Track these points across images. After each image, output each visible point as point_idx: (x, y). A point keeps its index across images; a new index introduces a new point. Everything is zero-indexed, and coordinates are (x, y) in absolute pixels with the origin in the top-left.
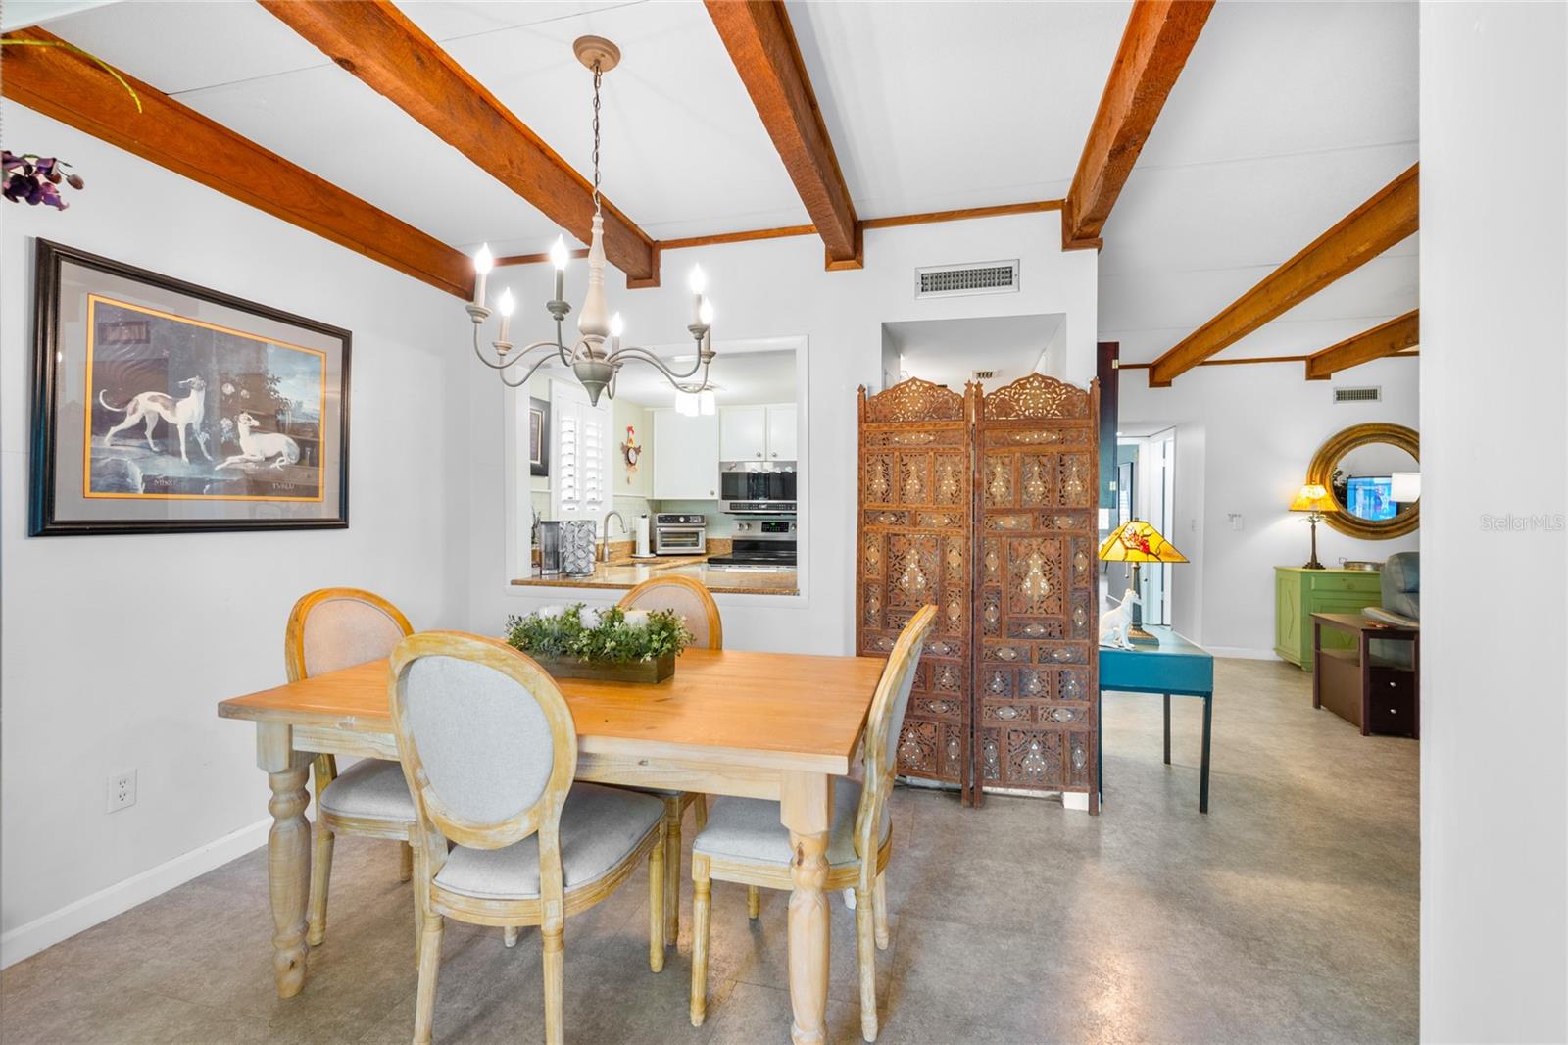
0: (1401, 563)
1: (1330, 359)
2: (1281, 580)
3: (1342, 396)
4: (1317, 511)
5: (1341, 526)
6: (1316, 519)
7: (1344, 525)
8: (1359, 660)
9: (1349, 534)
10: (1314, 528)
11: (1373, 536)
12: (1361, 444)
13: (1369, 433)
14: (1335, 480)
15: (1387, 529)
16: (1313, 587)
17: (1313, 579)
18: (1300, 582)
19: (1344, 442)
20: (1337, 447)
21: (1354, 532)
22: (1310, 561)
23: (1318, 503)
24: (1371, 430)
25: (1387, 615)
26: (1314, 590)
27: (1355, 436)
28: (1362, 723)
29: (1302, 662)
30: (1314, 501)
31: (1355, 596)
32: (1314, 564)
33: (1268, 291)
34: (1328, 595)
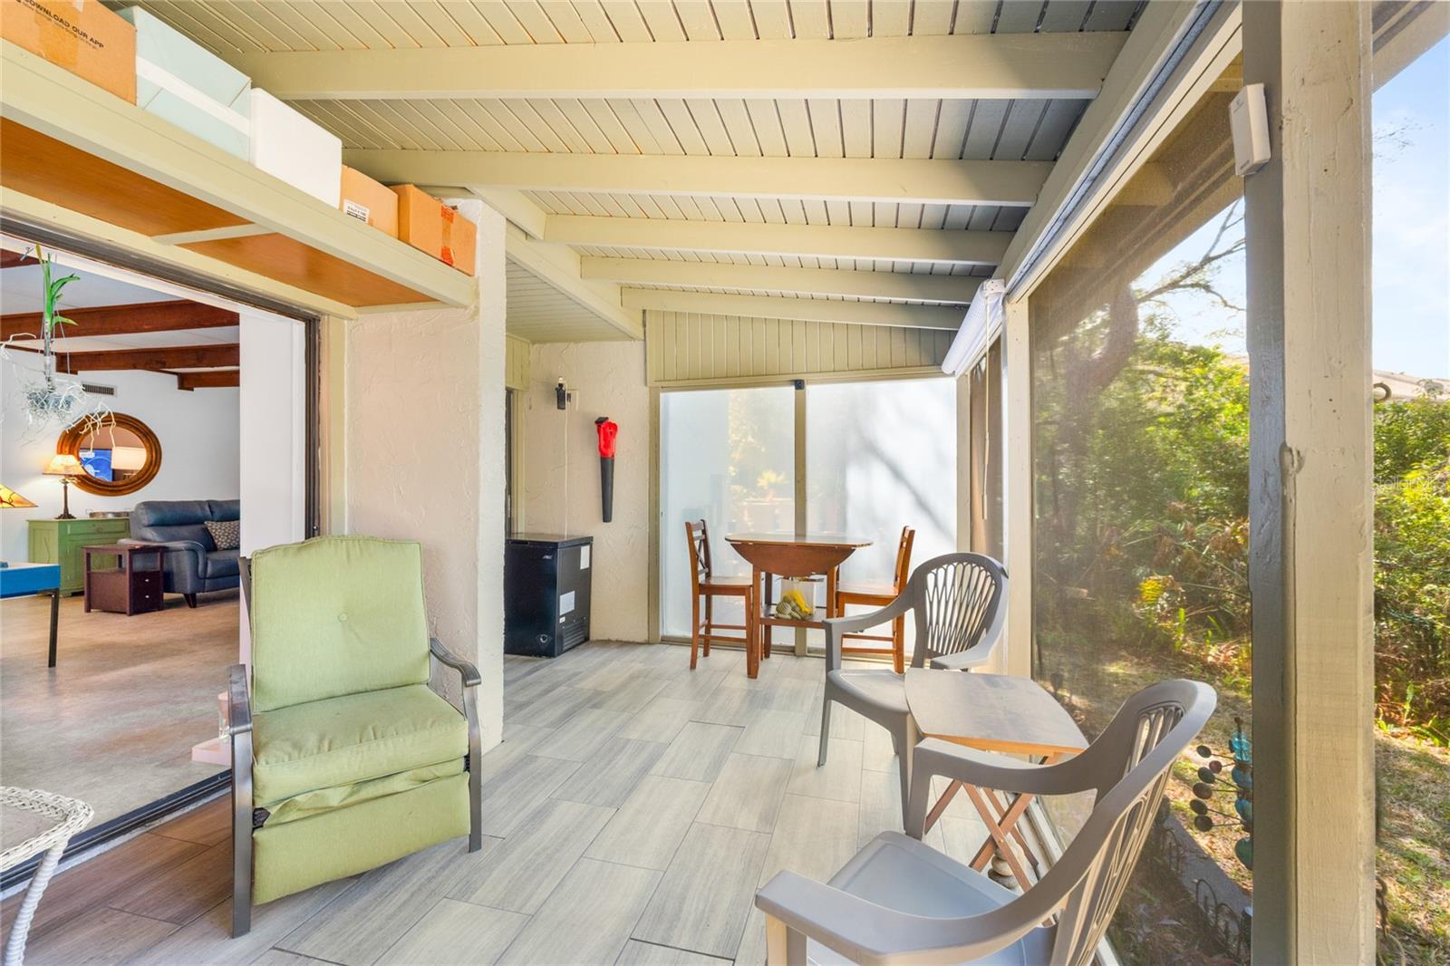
0: (146, 508)
1: (80, 360)
3: (88, 389)
4: (69, 476)
6: (68, 482)
10: (66, 488)
11: (111, 493)
15: (121, 488)
16: (69, 532)
17: (69, 527)
18: (55, 529)
22: (64, 513)
23: (68, 469)
26: (71, 535)
28: (128, 609)
30: (64, 467)
31: (99, 536)
32: (67, 515)
34: (80, 537)
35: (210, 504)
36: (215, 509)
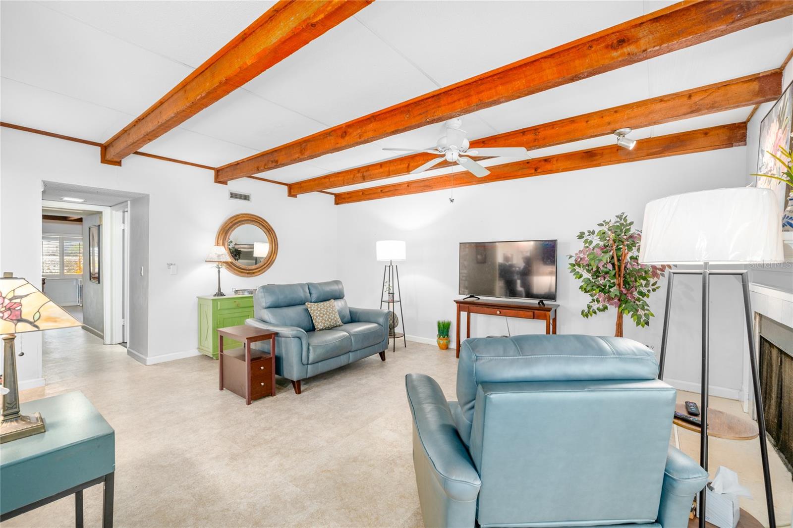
0: (264, 292)
1: (227, 172)
2: (201, 305)
3: (233, 196)
4: (221, 262)
5: (233, 270)
6: (220, 267)
7: (234, 269)
8: (244, 356)
9: (237, 275)
10: (219, 272)
11: (248, 275)
12: (242, 224)
13: (246, 219)
14: (229, 245)
15: (254, 271)
16: (219, 309)
17: (219, 303)
18: (211, 305)
19: (234, 222)
20: (231, 224)
21: (239, 273)
22: (217, 292)
23: (221, 257)
24: (247, 217)
25: (258, 323)
26: (220, 310)
27: (239, 220)
28: (247, 397)
29: (213, 355)
30: (219, 256)
31: (240, 310)
32: (220, 293)
33: (185, 91)
34: (227, 312)
35: (310, 286)
36: (313, 291)
